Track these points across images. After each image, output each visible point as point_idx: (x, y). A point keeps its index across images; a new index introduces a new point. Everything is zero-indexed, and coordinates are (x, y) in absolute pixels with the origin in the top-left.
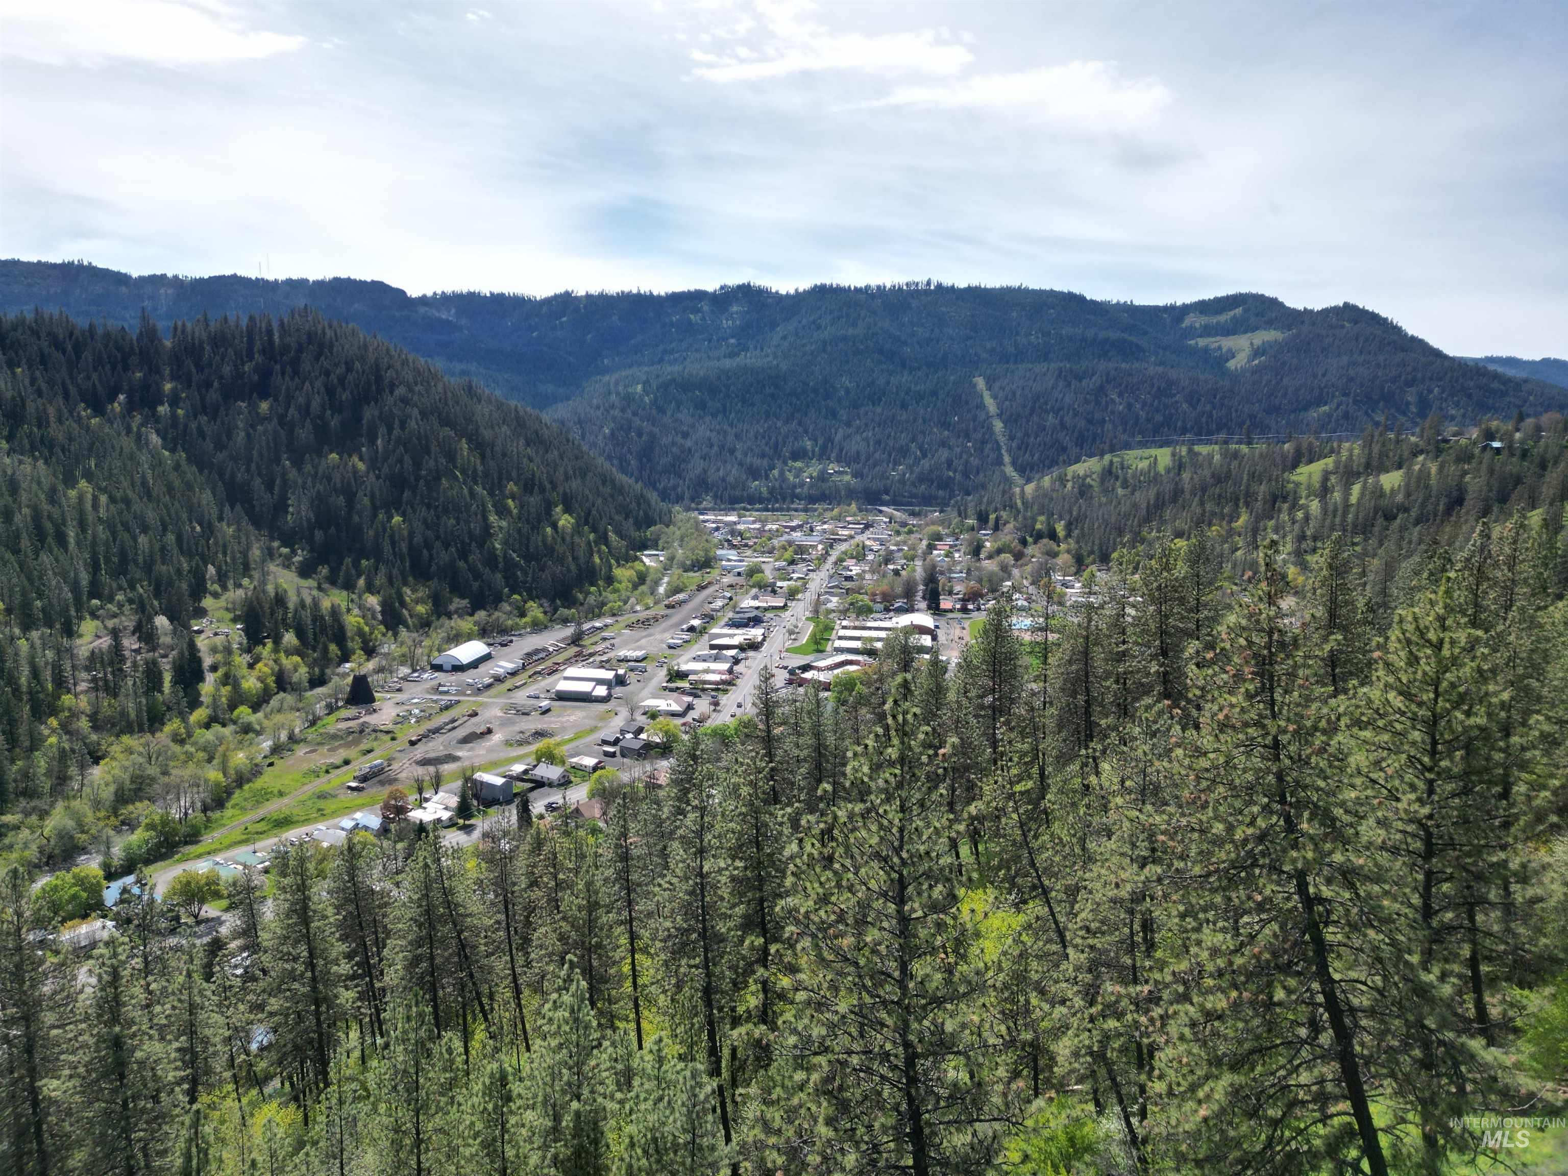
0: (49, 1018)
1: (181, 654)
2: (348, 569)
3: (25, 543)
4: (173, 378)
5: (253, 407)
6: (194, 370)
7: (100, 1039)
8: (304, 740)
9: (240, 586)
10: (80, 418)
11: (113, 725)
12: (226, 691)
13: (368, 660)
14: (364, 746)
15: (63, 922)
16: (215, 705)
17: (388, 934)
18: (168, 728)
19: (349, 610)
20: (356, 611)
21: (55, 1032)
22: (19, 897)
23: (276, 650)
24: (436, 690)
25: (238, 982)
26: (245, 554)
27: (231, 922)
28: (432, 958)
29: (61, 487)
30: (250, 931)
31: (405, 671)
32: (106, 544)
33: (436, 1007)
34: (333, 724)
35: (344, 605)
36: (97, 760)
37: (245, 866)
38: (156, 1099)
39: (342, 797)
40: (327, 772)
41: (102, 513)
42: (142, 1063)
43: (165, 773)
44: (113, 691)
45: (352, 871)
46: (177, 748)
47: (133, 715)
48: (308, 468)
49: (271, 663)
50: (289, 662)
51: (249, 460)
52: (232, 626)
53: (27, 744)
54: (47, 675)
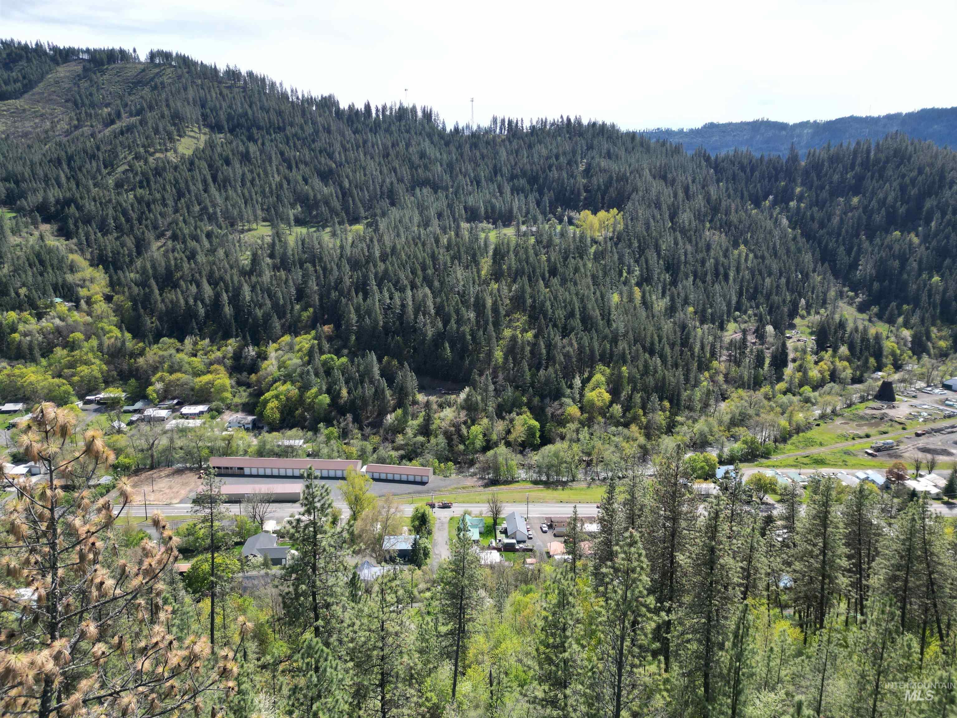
0: (683, 524)
1: (777, 349)
2: (892, 310)
3: (709, 278)
4: (803, 184)
5: (848, 201)
6: (815, 179)
7: (705, 545)
8: (842, 415)
9: (818, 313)
10: (747, 210)
11: (735, 382)
12: (799, 375)
13: (895, 373)
14: (883, 428)
15: (696, 478)
16: (791, 382)
17: (878, 553)
18: (763, 390)
19: (888, 337)
20: (893, 339)
21: (685, 532)
22: (679, 459)
23: (834, 356)
24: (943, 402)
25: (778, 545)
26: (825, 294)
27: (779, 510)
28: (906, 581)
29: (731, 248)
30: (790, 518)
31: (921, 384)
32: (748, 282)
33: (903, 614)
34: (863, 409)
35: (884, 334)
36: (724, 399)
37: (793, 481)
38: (726, 588)
39: (861, 457)
40: (853, 439)
41: (749, 264)
42: (722, 566)
43: (757, 415)
44: (738, 363)
45: (860, 506)
46: (766, 402)
47: (746, 378)
48: (878, 241)
49: (829, 363)
50: (840, 365)
51: (839, 235)
52: (809, 337)
53: (693, 383)
54: (708, 349)
